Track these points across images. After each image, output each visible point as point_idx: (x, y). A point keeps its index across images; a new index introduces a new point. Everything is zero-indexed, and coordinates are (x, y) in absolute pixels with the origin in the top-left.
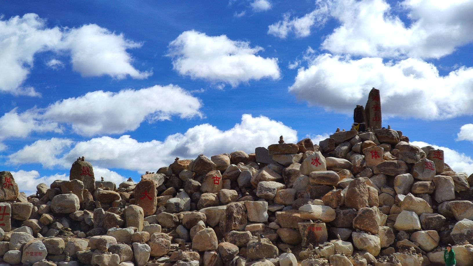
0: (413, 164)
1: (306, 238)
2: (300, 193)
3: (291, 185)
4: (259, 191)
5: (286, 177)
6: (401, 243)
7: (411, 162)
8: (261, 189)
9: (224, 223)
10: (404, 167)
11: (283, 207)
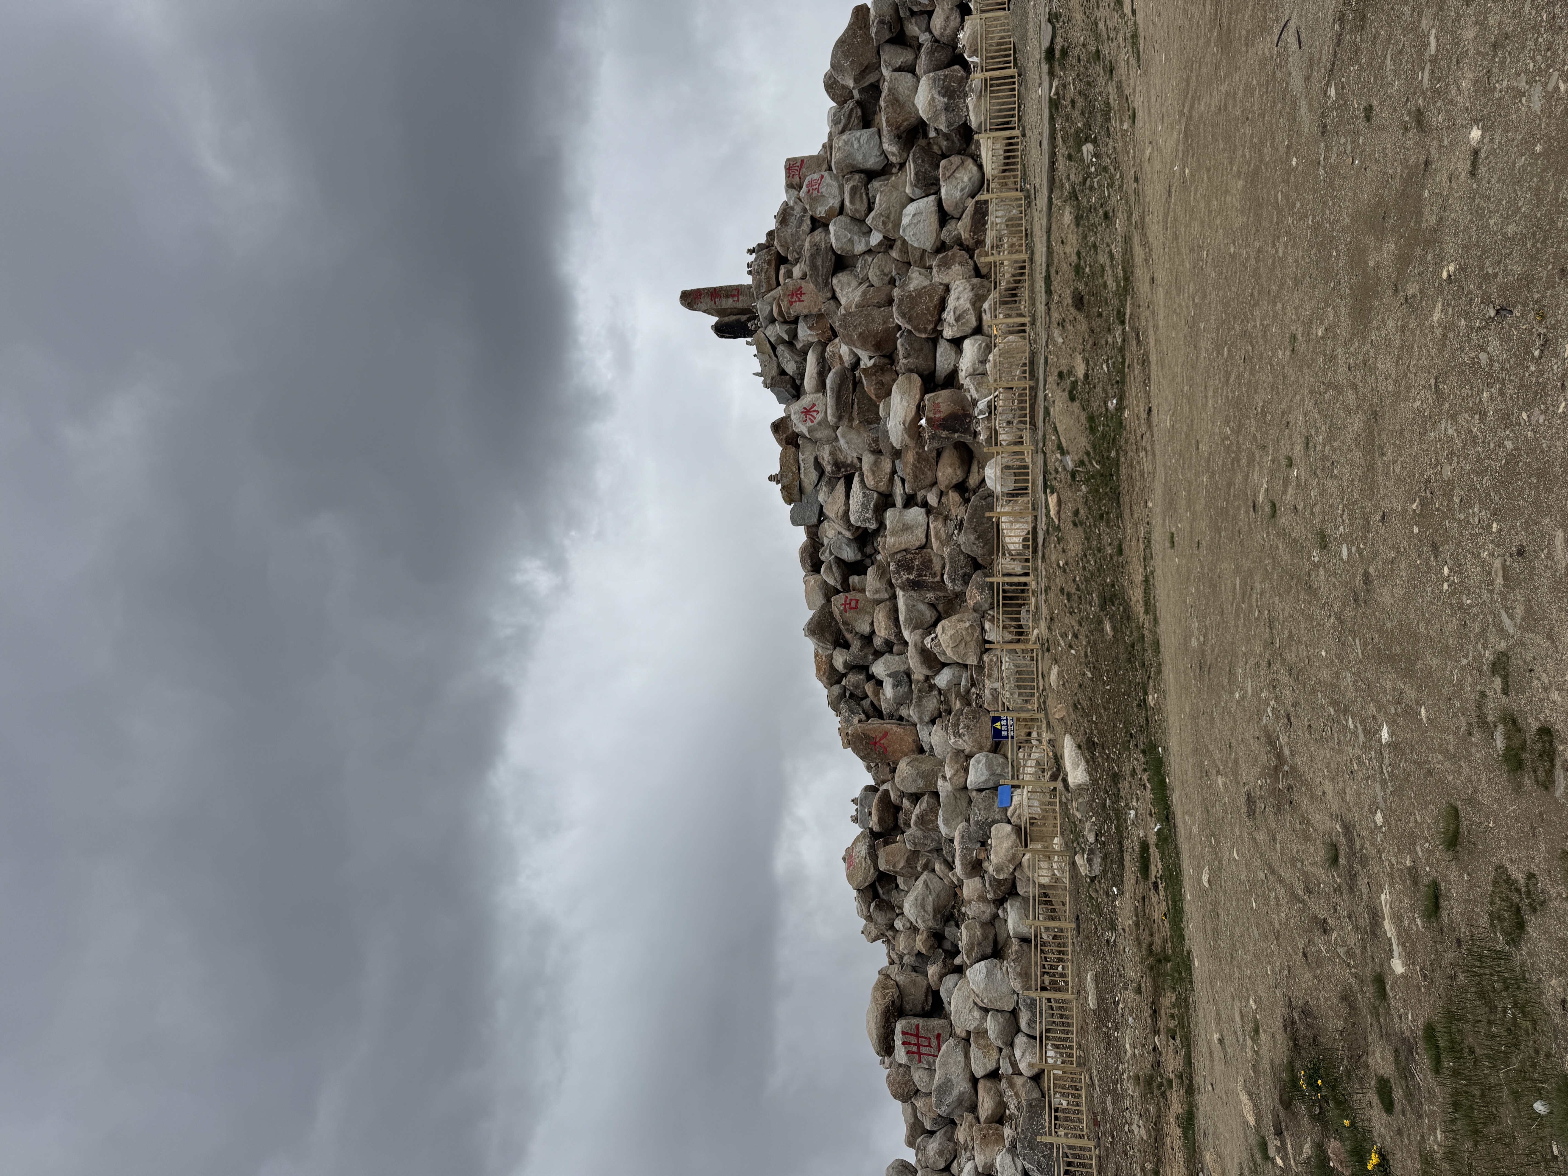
0: (813, 219)
1: (956, 435)
2: (870, 444)
3: (856, 461)
4: (867, 525)
5: (843, 470)
6: (965, 236)
7: (809, 222)
8: (864, 520)
9: (930, 596)
10: (818, 235)
11: (898, 476)
